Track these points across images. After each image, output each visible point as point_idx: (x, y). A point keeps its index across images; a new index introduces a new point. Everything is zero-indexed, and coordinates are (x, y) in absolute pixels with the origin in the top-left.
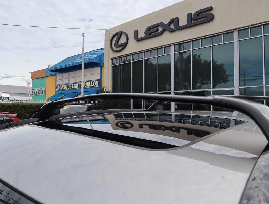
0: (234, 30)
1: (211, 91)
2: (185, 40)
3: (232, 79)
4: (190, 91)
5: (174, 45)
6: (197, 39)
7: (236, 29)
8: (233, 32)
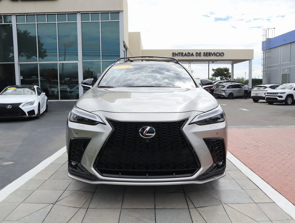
0: (78, 12)
1: (57, 63)
2: (30, 12)
3: (76, 54)
4: (37, 62)
5: (16, 15)
6: (43, 14)
7: (79, 12)
8: (76, 14)
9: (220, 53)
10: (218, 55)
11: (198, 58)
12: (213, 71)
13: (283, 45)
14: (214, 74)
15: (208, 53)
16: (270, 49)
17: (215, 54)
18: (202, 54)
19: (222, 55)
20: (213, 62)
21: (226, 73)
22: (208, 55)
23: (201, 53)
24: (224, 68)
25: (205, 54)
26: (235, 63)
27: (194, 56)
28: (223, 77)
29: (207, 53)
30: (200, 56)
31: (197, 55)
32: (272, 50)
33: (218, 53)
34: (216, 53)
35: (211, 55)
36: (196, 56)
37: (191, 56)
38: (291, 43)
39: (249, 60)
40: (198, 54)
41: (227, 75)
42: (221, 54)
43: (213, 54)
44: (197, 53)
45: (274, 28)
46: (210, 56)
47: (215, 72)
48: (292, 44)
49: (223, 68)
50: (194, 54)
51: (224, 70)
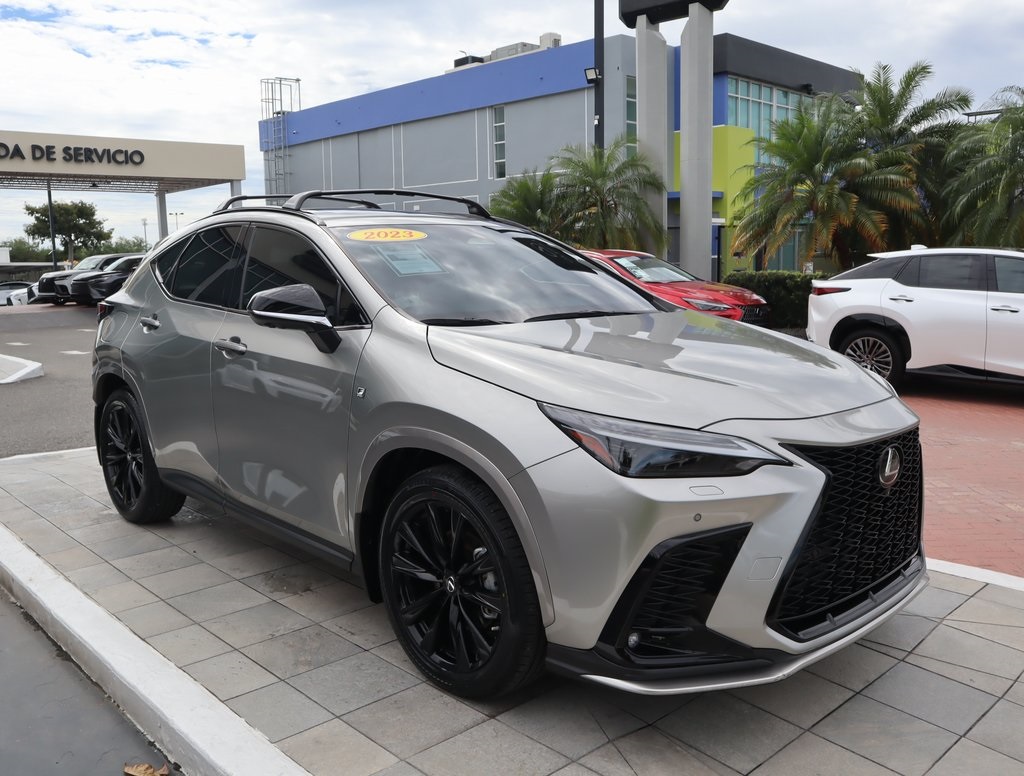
9: (126, 152)
10: (121, 158)
11: (43, 167)
12: (32, 213)
13: (333, 138)
14: (35, 225)
15: (83, 152)
16: (289, 147)
17: (110, 156)
18: (59, 154)
19: (137, 159)
20: (94, 185)
21: (81, 222)
22: (82, 158)
23: (53, 147)
24: (75, 206)
25: (72, 152)
26: (168, 192)
27: (23, 158)
28: (73, 238)
29: (77, 150)
30: (51, 160)
31: (38, 154)
32: (299, 152)
33: (120, 152)
34: (129, 153)
35: (94, 157)
36: (35, 158)
37: (12, 157)
38: (358, 133)
39: (231, 181)
40: (44, 152)
41: (87, 229)
42: (134, 157)
43: (100, 153)
44: (35, 148)
45: (298, 80)
46: (93, 161)
47: (37, 218)
48: (361, 136)
49: (70, 204)
50: (26, 151)
51: (75, 211)
